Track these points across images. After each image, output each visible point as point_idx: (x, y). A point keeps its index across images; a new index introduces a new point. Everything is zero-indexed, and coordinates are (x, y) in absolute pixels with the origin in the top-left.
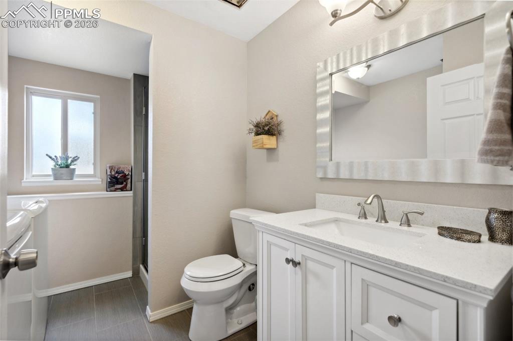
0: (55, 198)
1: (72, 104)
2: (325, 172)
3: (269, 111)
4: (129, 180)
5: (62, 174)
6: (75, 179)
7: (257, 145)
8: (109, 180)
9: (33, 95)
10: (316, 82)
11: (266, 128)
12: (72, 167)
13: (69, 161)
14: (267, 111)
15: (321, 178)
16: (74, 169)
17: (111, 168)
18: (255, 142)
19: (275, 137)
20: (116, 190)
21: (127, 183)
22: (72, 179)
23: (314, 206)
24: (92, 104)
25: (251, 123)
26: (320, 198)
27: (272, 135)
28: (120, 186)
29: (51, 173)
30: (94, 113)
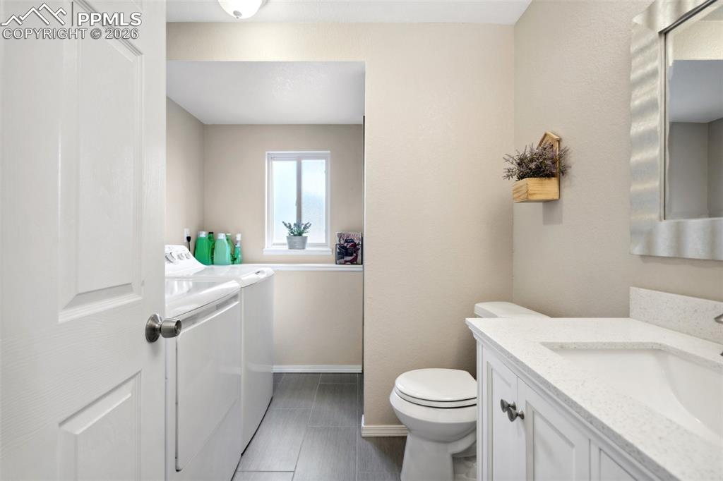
0: (283, 269)
1: (305, 163)
2: (650, 244)
3: (546, 135)
4: (360, 251)
5: (295, 243)
6: (307, 248)
7: (519, 197)
8: (338, 250)
9: (274, 160)
10: (630, 57)
11: (533, 166)
12: (304, 235)
13: (302, 228)
14: (543, 135)
15: (642, 256)
16: (306, 237)
17: (340, 236)
18: (516, 191)
19: (554, 181)
20: (345, 263)
21: (357, 255)
22: (304, 248)
23: (625, 313)
24: (324, 161)
25: (507, 160)
26: (640, 296)
27: (550, 175)
28: (349, 258)
29: (285, 241)
30: (325, 172)
